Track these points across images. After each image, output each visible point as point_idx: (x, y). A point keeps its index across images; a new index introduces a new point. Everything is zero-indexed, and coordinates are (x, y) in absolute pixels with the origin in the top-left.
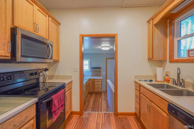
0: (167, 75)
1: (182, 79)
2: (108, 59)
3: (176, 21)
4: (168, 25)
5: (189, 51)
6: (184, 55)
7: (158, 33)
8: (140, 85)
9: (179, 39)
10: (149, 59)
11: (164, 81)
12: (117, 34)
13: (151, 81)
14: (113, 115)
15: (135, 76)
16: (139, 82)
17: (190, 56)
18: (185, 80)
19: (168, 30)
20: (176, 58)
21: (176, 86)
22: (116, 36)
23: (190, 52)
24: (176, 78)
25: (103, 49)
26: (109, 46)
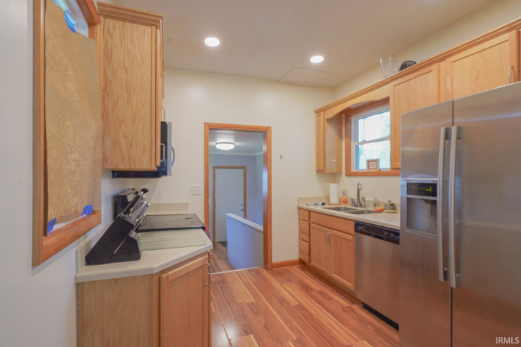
0: (344, 194)
1: (363, 198)
2: (219, 167)
3: (353, 119)
4: (344, 121)
5: (368, 162)
6: (363, 166)
7: (331, 132)
8: (310, 212)
9: (356, 144)
10: (318, 171)
11: (340, 203)
12: (270, 128)
13: (323, 204)
14: (263, 269)
15: (298, 199)
16: (306, 207)
17: (371, 167)
18: (366, 199)
19: (344, 128)
20: (353, 170)
21: (356, 208)
22: (268, 131)
23: (370, 163)
24: (355, 198)
25: (219, 147)
26: (233, 142)
